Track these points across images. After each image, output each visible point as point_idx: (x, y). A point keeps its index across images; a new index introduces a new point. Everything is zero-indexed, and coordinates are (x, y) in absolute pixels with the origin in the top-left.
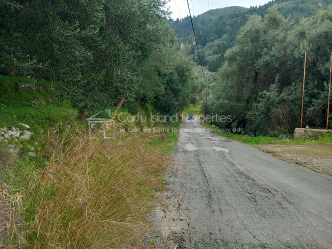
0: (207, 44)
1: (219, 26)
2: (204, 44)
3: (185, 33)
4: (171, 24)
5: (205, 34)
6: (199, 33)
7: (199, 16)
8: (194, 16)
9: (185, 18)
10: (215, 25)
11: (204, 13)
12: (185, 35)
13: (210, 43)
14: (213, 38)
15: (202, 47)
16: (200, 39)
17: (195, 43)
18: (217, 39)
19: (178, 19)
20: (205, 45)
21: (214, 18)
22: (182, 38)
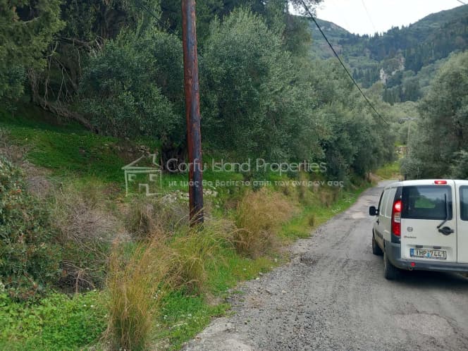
0: (423, 68)
1: (444, 38)
2: (417, 68)
3: (387, 53)
4: (366, 42)
5: (419, 53)
6: (410, 51)
7: (411, 26)
8: (403, 27)
9: (389, 31)
10: (436, 38)
11: (420, 21)
12: (387, 56)
13: (426, 67)
14: (433, 58)
15: (414, 73)
16: (411, 61)
17: (402, 68)
18: (440, 59)
19: (377, 34)
20: (420, 69)
21: (436, 25)
22: (382, 62)
